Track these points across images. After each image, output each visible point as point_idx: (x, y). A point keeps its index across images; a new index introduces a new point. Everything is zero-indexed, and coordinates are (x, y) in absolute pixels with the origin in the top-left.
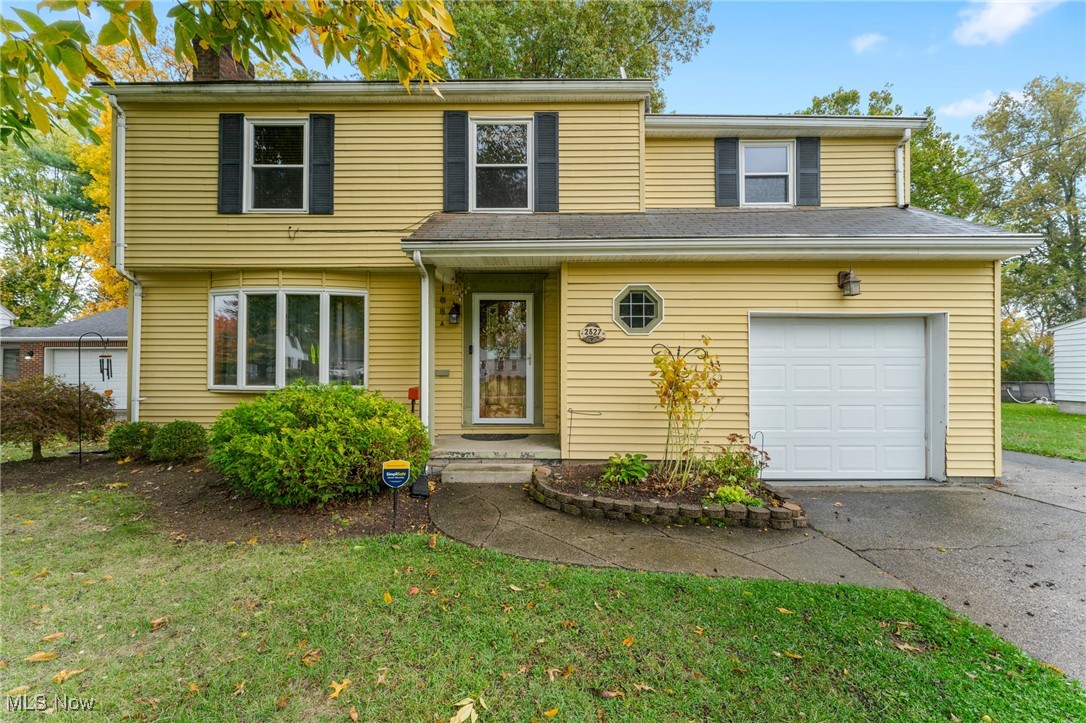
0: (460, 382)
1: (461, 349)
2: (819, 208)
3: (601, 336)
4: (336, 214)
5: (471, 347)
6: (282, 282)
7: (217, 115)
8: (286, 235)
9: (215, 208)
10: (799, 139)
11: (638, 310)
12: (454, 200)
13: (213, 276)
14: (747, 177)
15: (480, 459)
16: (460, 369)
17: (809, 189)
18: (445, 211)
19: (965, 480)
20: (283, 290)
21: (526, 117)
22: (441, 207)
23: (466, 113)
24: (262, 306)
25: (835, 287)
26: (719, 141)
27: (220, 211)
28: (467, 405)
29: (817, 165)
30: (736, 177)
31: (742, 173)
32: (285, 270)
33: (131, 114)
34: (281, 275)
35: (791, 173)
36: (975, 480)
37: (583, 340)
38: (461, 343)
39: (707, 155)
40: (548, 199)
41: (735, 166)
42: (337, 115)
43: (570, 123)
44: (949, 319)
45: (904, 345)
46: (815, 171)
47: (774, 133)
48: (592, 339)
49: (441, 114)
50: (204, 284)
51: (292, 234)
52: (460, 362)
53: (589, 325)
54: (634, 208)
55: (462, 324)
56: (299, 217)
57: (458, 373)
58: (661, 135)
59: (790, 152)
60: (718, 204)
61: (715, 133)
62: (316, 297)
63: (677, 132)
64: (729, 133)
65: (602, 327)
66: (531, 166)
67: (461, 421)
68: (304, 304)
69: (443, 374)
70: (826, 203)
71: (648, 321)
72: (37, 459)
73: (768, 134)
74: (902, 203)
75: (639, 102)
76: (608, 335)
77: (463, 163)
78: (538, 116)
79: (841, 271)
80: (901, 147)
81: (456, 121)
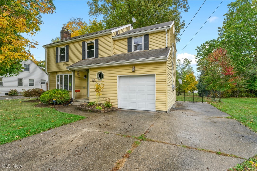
0: (87, 89)
1: (87, 83)
2: (148, 50)
3: (95, 81)
4: (69, 61)
5: (88, 83)
7: (55, 48)
8: (63, 65)
10: (144, 35)
11: (101, 76)
12: (84, 58)
13: (57, 72)
14: (134, 45)
17: (146, 47)
19: (160, 111)
20: (63, 74)
21: (94, 40)
22: (82, 59)
23: (85, 42)
24: (61, 76)
25: (132, 70)
26: (128, 38)
27: (56, 63)
28: (87, 93)
30: (131, 46)
32: (63, 71)
33: (47, 49)
34: (63, 72)
35: (143, 43)
36: (162, 111)
37: (92, 82)
38: (87, 82)
39: (126, 41)
40: (97, 56)
41: (132, 43)
42: (69, 45)
43: (101, 40)
44: (156, 75)
46: (148, 42)
47: (138, 35)
49: (82, 42)
51: (64, 65)
52: (87, 86)
53: (93, 79)
54: (110, 55)
55: (87, 79)
56: (64, 62)
58: (117, 39)
59: (143, 38)
60: (128, 52)
61: (127, 37)
62: (67, 75)
63: (119, 38)
64: (129, 37)
65: (95, 79)
66: (94, 49)
67: (86, 96)
68: (66, 76)
69: (84, 88)
70: (150, 49)
71: (102, 78)
72: (37, 99)
73: (137, 35)
74: (167, 46)
75: (111, 34)
76: (96, 81)
77: (85, 50)
78: (96, 40)
79: (134, 66)
80: (167, 33)
81: (84, 43)
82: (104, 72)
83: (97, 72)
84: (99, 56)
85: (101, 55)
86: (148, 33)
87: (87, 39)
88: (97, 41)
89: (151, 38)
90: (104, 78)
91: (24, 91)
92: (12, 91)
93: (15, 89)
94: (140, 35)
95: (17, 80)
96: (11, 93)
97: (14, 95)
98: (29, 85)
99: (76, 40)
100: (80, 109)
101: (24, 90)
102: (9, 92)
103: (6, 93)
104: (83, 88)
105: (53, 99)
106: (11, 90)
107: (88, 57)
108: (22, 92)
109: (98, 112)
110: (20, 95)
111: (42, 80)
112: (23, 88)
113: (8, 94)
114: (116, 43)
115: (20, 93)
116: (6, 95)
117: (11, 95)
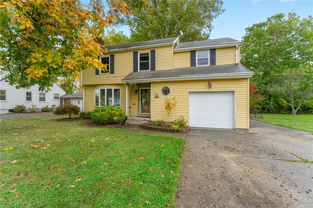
0: (137, 106)
1: (137, 99)
2: (215, 66)
4: (115, 73)
5: (139, 99)
6: (106, 87)
8: (106, 78)
9: (95, 74)
10: (210, 49)
11: (166, 91)
12: (135, 70)
13: (95, 86)
15: (136, 120)
16: (137, 103)
17: (213, 62)
18: (133, 72)
19: (240, 129)
20: (106, 88)
21: (149, 51)
22: (133, 71)
23: (137, 52)
24: (103, 91)
25: (208, 85)
26: (191, 52)
27: (96, 74)
28: (139, 111)
29: (215, 55)
30: (195, 59)
31: (197, 58)
32: (106, 84)
35: (209, 57)
36: (243, 129)
39: (189, 55)
40: (153, 68)
41: (195, 57)
42: (115, 54)
43: (158, 52)
44: (236, 92)
45: (227, 98)
46: (214, 57)
47: (204, 49)
48: (156, 97)
49: (133, 52)
50: (93, 87)
51: (107, 78)
52: (137, 102)
53: (156, 94)
54: (171, 69)
55: (138, 94)
56: (108, 74)
57: (137, 104)
59: (209, 53)
60: (191, 66)
61: (190, 50)
62: (111, 89)
63: (181, 51)
64: (193, 50)
65: (159, 95)
66: (150, 61)
67: (137, 114)
68: (109, 91)
69: (134, 104)
70: (217, 64)
71: (168, 93)
72: (70, 118)
73: (202, 49)
74: (237, 63)
75: (172, 46)
76: (160, 96)
77: (137, 62)
78: (151, 51)
79: (209, 82)
80: (237, 49)
81: (135, 54)
82: (171, 87)
83: (161, 87)
84: (156, 69)
85: (158, 68)
86: (215, 48)
87: (140, 49)
88: (153, 52)
89: (218, 53)
90: (171, 93)
91: (34, 107)
92: (19, 107)
93: (23, 105)
94: (206, 49)
95: (24, 94)
96: (18, 110)
97: (21, 112)
98: (40, 100)
99: (126, 49)
100: (152, 129)
101: (34, 105)
102: (15, 108)
103: (9, 110)
104: (132, 104)
105: (114, 118)
106: (16, 106)
107: (141, 69)
108: (31, 108)
109: (180, 132)
110: (29, 112)
111: (55, 94)
112: (33, 104)
113: (13, 111)
114: (176, 55)
115: (29, 109)
116: (10, 113)
117: (18, 112)
